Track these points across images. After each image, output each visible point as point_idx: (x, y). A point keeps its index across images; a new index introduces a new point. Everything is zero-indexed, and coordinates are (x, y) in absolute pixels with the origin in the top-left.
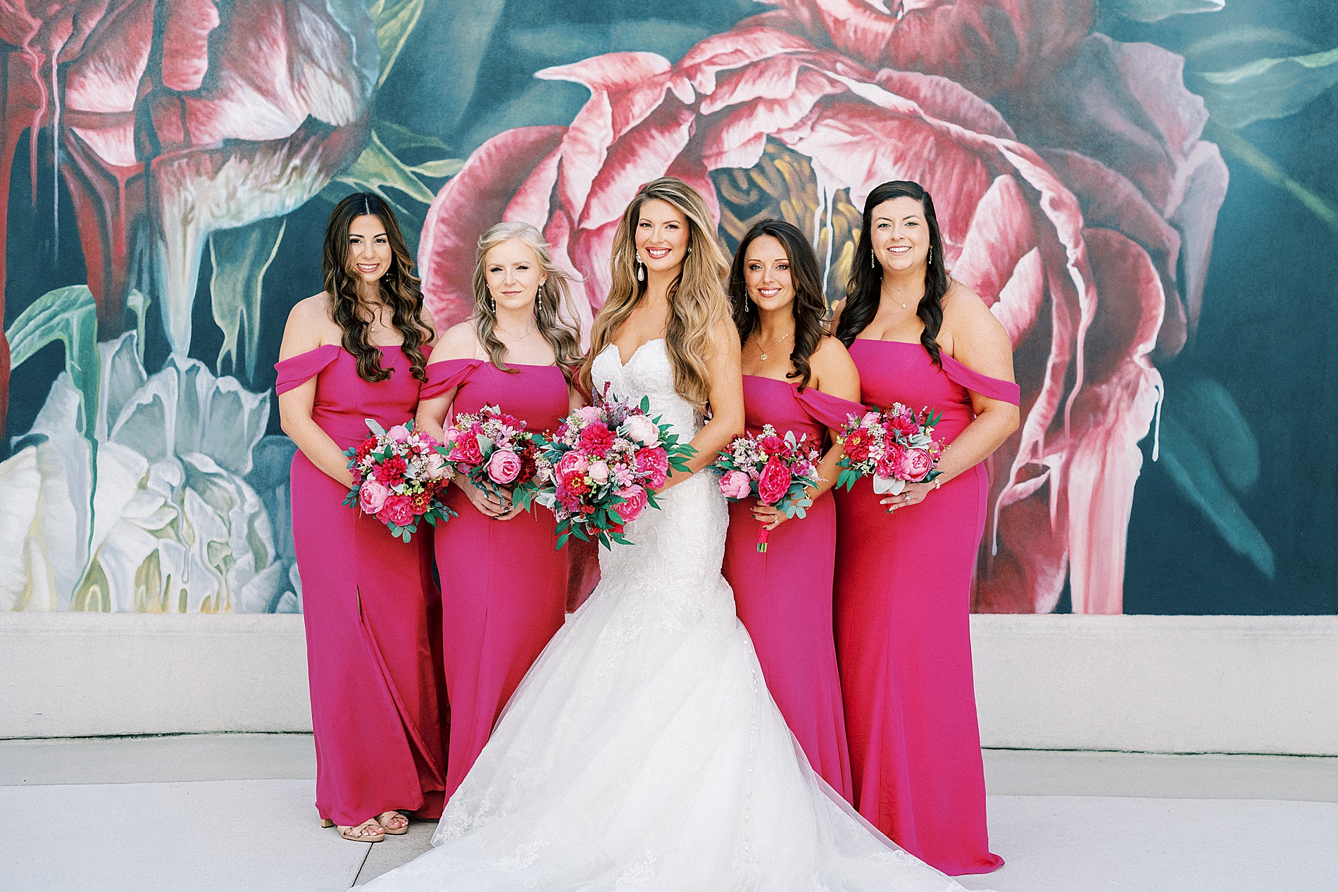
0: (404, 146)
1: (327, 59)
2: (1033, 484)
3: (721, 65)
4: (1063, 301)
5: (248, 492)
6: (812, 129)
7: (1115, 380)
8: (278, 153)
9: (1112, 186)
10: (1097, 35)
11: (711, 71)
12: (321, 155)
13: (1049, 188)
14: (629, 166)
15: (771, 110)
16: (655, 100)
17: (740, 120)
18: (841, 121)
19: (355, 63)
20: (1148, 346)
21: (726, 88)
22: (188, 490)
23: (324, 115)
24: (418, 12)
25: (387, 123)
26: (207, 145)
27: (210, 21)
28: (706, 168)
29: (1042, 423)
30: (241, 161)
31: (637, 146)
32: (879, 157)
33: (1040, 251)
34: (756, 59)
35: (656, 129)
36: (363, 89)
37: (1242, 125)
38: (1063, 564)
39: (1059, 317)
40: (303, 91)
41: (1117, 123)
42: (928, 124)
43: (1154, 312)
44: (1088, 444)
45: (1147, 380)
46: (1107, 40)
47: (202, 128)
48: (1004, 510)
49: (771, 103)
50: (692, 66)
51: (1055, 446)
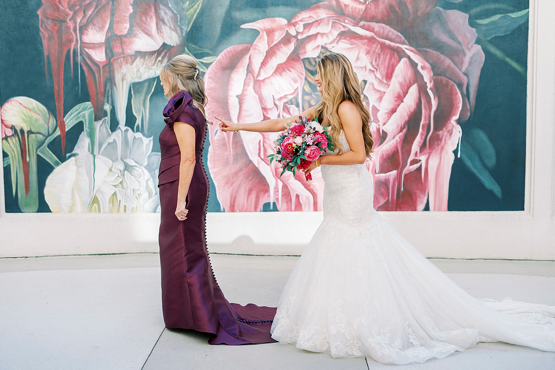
0: (197, 52)
1: (169, 23)
2: (416, 166)
3: (305, 21)
4: (426, 102)
5: (146, 172)
6: (337, 43)
7: (444, 129)
8: (153, 56)
9: (443, 61)
10: (437, 7)
11: (302, 24)
12: (168, 56)
13: (421, 62)
14: (274, 58)
15: (322, 37)
16: (282, 34)
17: (312, 40)
18: (347, 40)
19: (179, 24)
20: (456, 117)
21: (307, 30)
22: (126, 171)
23: (169, 42)
24: (200, 6)
25: (190, 45)
26: (130, 53)
27: (129, 11)
28: (300, 57)
29: (419, 145)
30: (141, 59)
31: (276, 50)
32: (361, 53)
33: (418, 84)
34: (317, 19)
35: (283, 44)
36: (182, 33)
37: (489, 38)
38: (427, 194)
39: (425, 108)
40: (162, 34)
41: (445, 39)
42: (378, 41)
43: (458, 105)
44: (435, 152)
45: (456, 129)
46: (441, 9)
47: (128, 47)
48: (406, 175)
49: (323, 35)
50: (295, 22)
51: (423, 153)
